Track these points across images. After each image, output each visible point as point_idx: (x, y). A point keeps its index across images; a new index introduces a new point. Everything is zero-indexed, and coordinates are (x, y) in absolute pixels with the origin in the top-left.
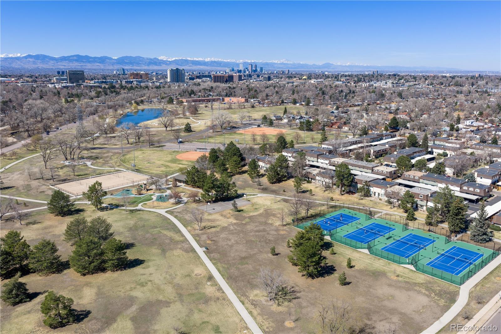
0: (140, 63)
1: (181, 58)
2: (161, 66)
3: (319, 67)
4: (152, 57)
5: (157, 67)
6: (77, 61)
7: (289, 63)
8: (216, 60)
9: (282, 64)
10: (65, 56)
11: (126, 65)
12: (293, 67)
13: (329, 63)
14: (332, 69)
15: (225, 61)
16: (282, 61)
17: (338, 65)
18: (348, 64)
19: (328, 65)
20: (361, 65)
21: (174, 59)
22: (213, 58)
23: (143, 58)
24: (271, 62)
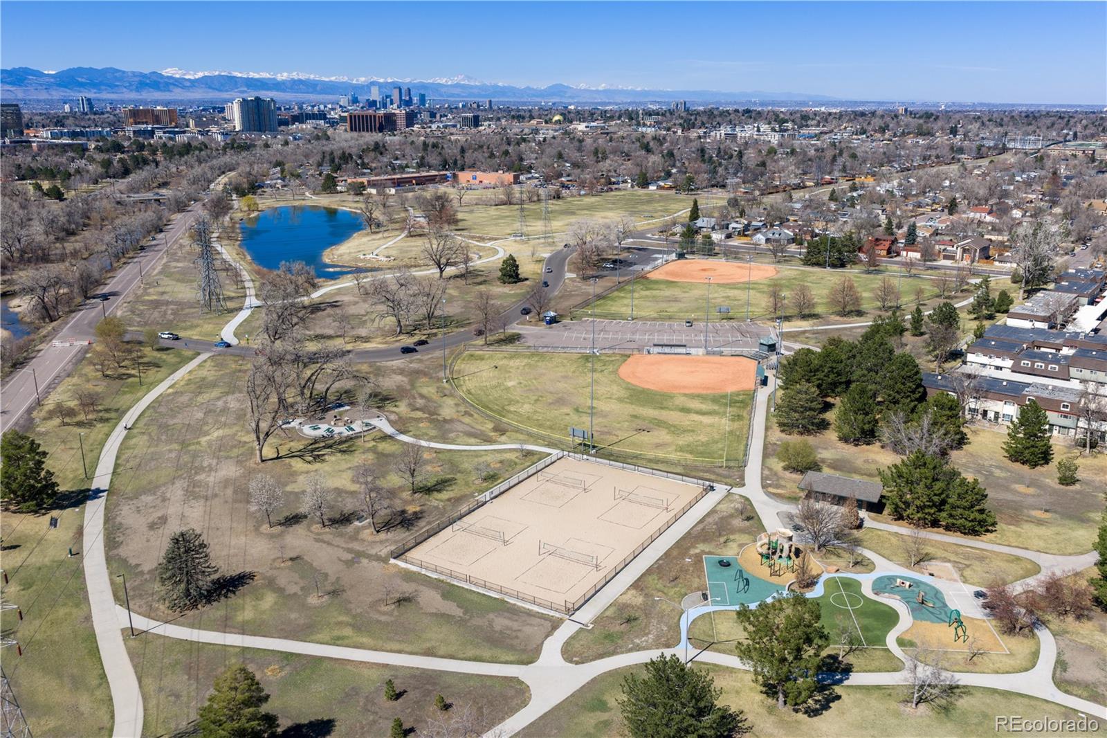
0: (117, 86)
1: (217, 73)
2: (169, 91)
3: (541, 94)
4: (146, 71)
5: (160, 93)
7: (472, 84)
8: (303, 76)
9: (457, 86)
11: (82, 89)
13: (561, 85)
14: (570, 97)
15: (324, 79)
16: (456, 80)
17: (580, 90)
18: (602, 87)
19: (558, 90)
20: (630, 88)
21: (200, 75)
23: (124, 72)
24: (431, 81)
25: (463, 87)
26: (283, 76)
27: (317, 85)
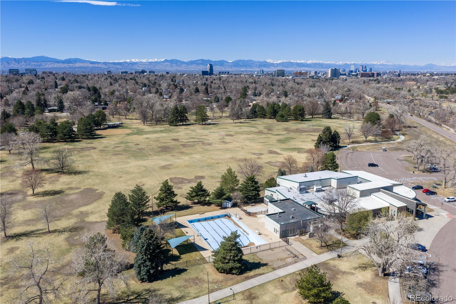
0: (252, 66)
1: (285, 61)
2: (270, 68)
3: (421, 68)
4: (262, 61)
5: (266, 68)
6: (202, 64)
7: (389, 64)
8: (317, 62)
9: (382, 65)
10: (193, 60)
11: (241, 67)
12: (393, 68)
13: (432, 64)
14: (435, 69)
15: (325, 63)
16: (381, 62)
17: (441, 66)
19: (431, 66)
21: (279, 62)
22: (314, 61)
23: (254, 61)
24: (370, 63)
25: (384, 65)
26: (309, 62)
27: (323, 65)
